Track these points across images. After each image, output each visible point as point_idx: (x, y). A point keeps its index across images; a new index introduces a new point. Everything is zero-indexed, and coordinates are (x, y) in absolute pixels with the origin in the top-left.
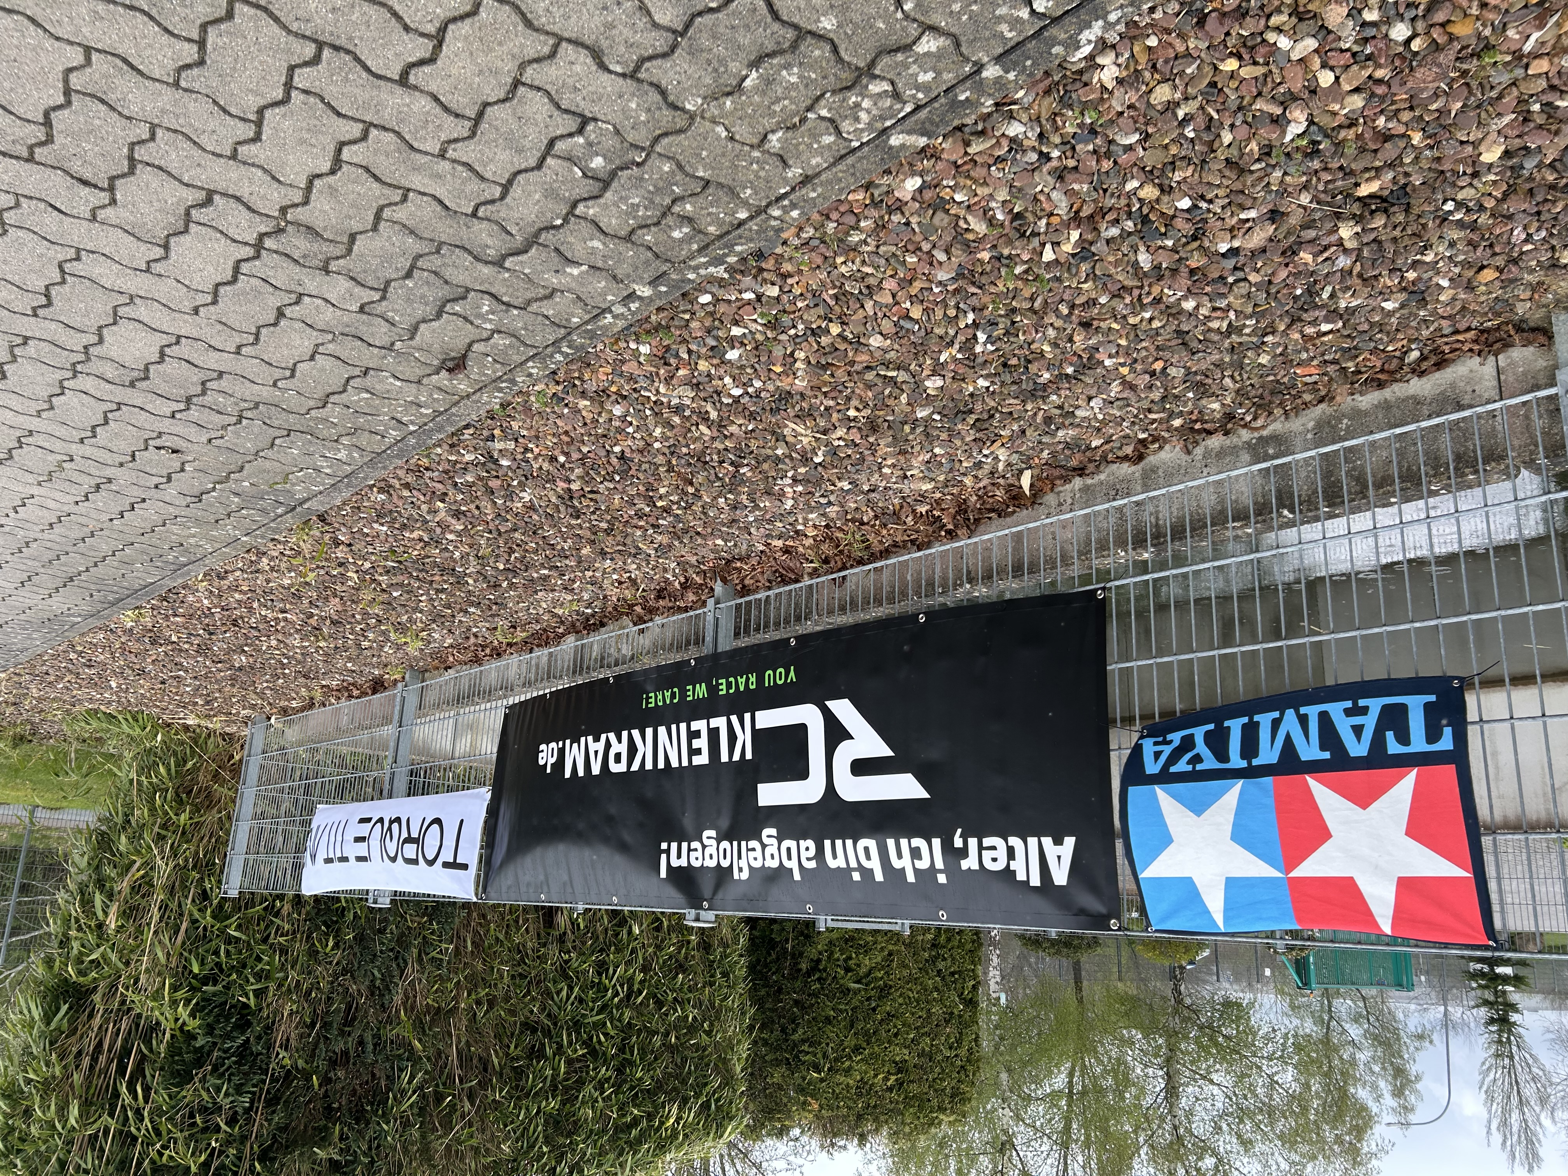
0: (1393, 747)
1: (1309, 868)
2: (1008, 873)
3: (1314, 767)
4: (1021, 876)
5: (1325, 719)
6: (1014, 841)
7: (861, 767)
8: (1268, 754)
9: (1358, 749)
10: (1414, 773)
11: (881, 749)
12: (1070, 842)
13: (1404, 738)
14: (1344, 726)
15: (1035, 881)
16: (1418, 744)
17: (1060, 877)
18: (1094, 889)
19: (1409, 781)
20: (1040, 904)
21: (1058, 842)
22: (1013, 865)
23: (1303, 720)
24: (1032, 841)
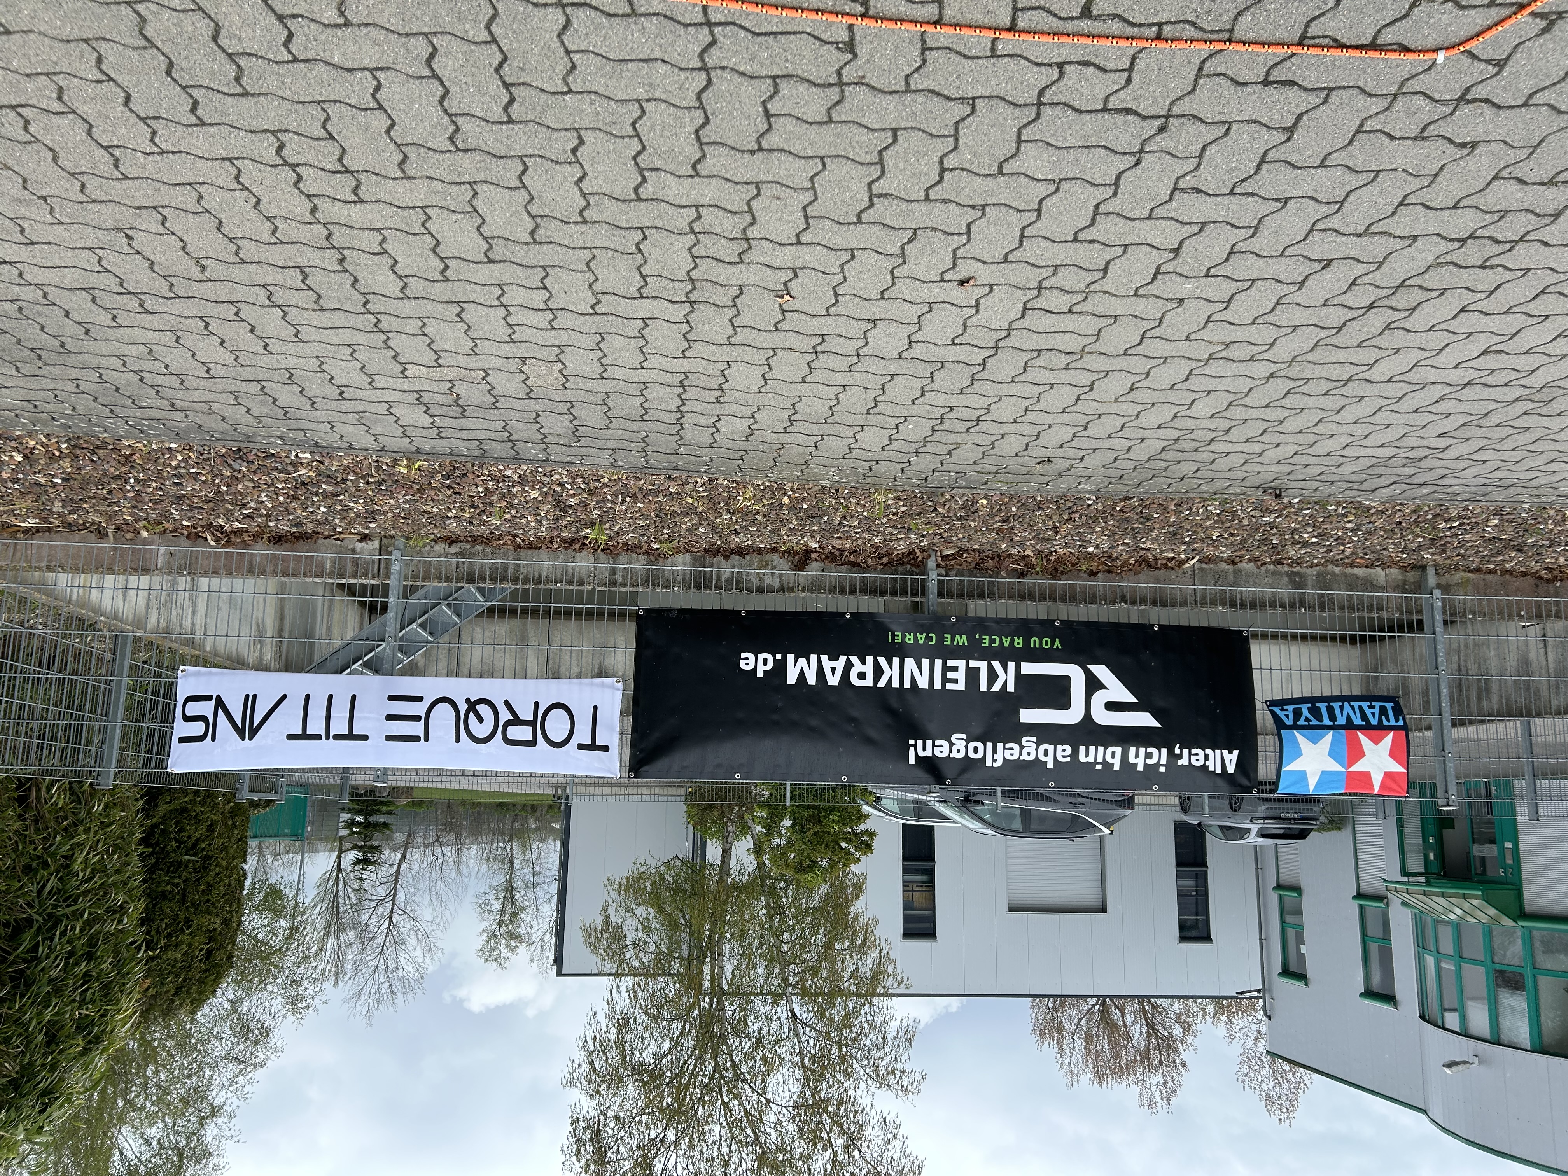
0: (1385, 723)
1: (1355, 768)
2: (1204, 767)
3: (1359, 728)
4: (1211, 769)
5: (1360, 707)
6: (1208, 751)
7: (1111, 706)
8: (1341, 721)
9: (1374, 722)
10: (1391, 734)
11: (1127, 696)
12: (1236, 753)
13: (1388, 720)
14: (1368, 712)
15: (1218, 771)
16: (1393, 723)
17: (1231, 769)
18: (1246, 775)
19: (1390, 737)
20: (1220, 782)
21: (1230, 752)
22: (1207, 763)
23: (1353, 707)
24: (1218, 752)
